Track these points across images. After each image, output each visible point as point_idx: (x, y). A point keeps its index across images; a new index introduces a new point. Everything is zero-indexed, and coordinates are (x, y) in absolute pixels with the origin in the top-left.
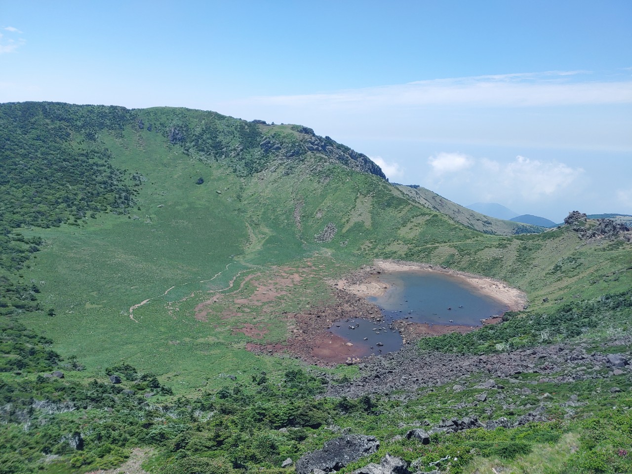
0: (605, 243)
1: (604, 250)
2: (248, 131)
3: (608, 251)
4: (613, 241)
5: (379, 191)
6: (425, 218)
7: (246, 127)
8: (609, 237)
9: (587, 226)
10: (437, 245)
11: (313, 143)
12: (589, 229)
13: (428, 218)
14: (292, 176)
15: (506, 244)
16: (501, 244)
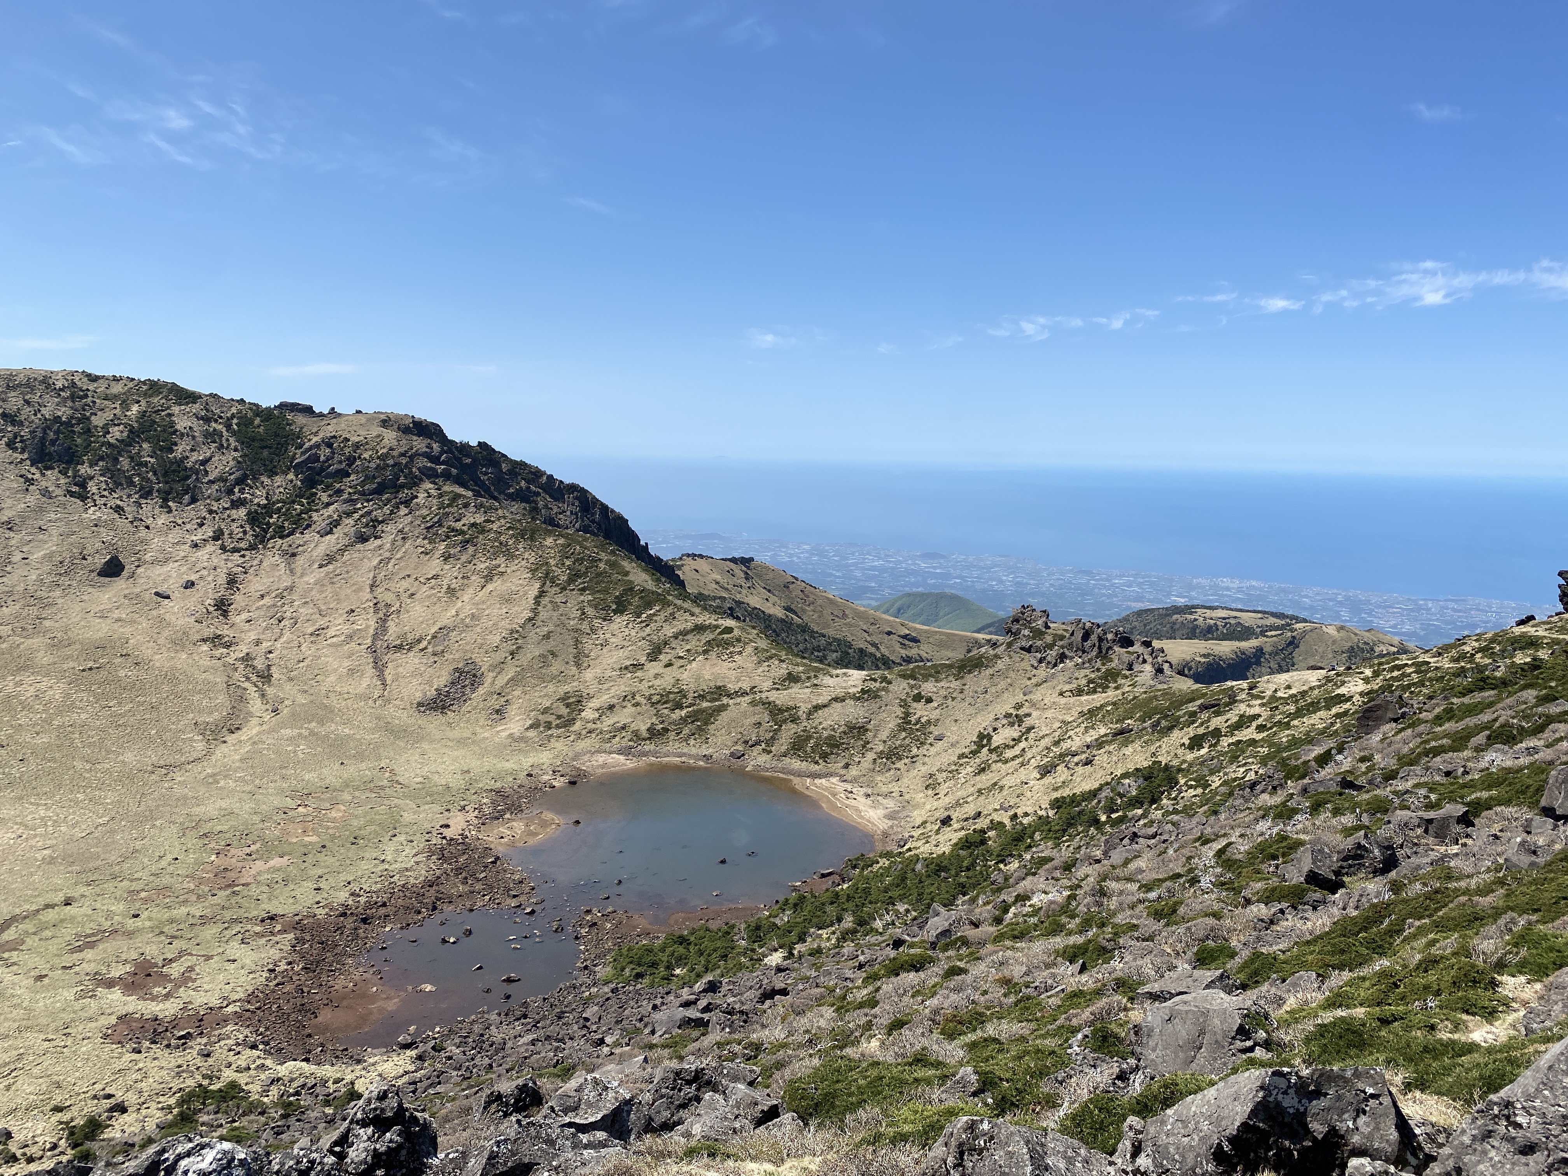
0: (1082, 677)
1: (1079, 692)
2: (262, 429)
3: (1087, 694)
4: (1098, 670)
5: (599, 574)
6: (703, 638)
7: (257, 421)
8: (1090, 661)
9: (1049, 639)
10: (725, 700)
11: (435, 460)
12: (1051, 646)
13: (712, 636)
14: (378, 542)
15: (878, 690)
16: (868, 691)
